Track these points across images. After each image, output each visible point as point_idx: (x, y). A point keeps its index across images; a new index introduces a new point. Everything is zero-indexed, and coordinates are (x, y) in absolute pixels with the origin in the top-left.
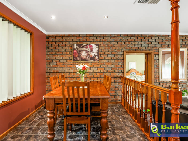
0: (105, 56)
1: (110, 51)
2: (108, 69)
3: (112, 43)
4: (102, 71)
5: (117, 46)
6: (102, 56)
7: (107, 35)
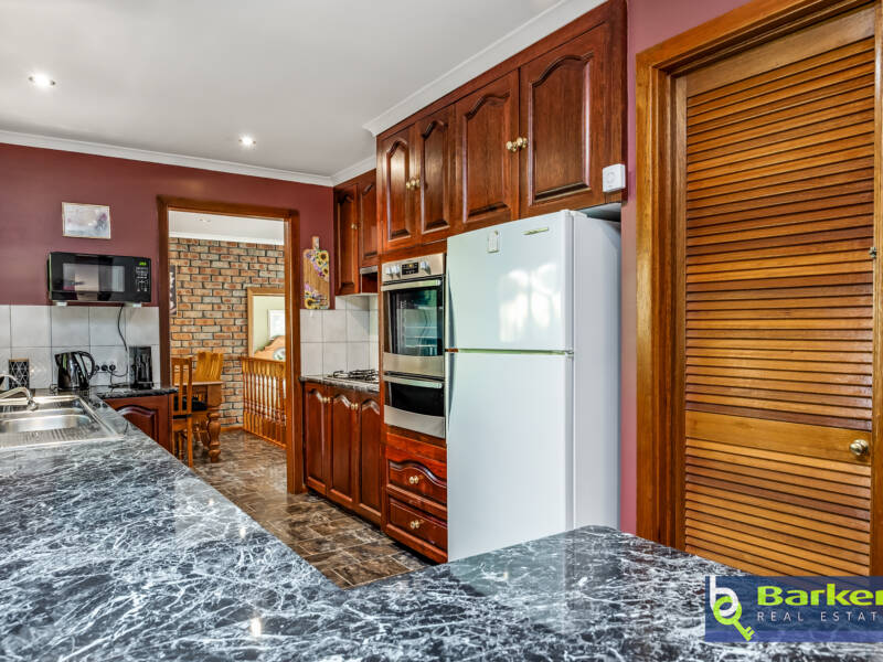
0: (194, 299)
1: (209, 286)
2: (202, 336)
3: (216, 264)
4: (186, 344)
5: (229, 272)
6: (185, 299)
7: (198, 243)
